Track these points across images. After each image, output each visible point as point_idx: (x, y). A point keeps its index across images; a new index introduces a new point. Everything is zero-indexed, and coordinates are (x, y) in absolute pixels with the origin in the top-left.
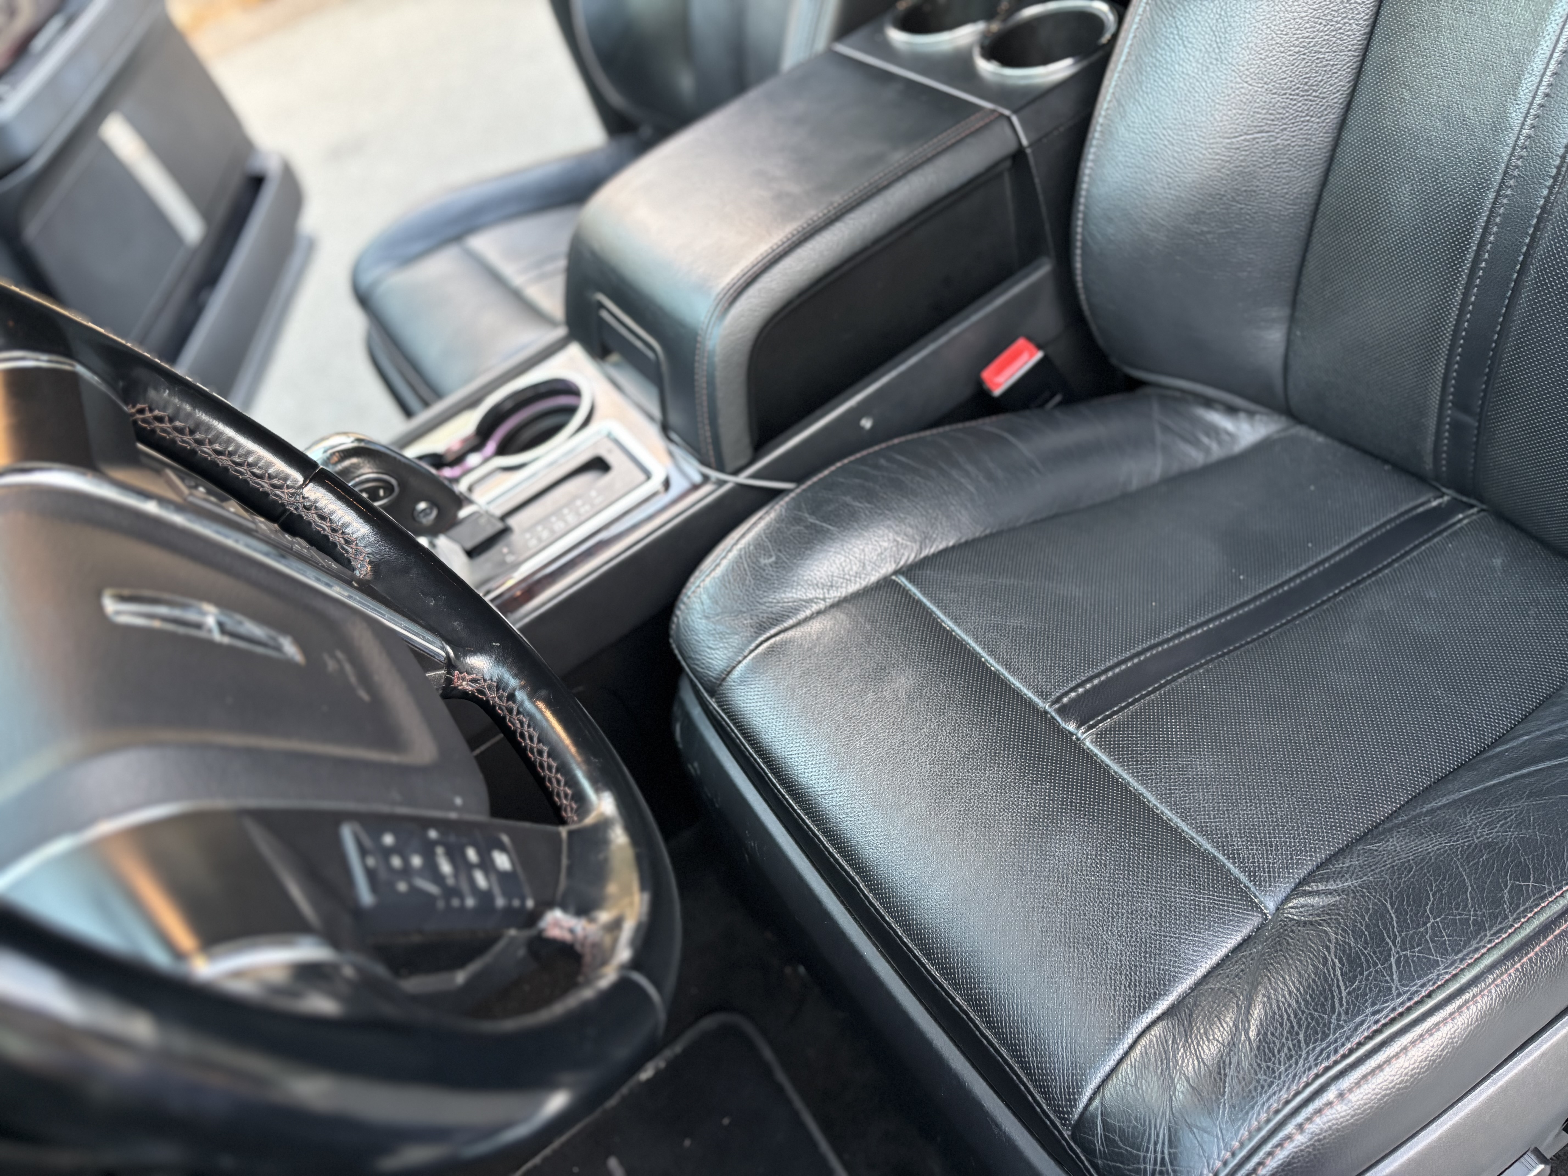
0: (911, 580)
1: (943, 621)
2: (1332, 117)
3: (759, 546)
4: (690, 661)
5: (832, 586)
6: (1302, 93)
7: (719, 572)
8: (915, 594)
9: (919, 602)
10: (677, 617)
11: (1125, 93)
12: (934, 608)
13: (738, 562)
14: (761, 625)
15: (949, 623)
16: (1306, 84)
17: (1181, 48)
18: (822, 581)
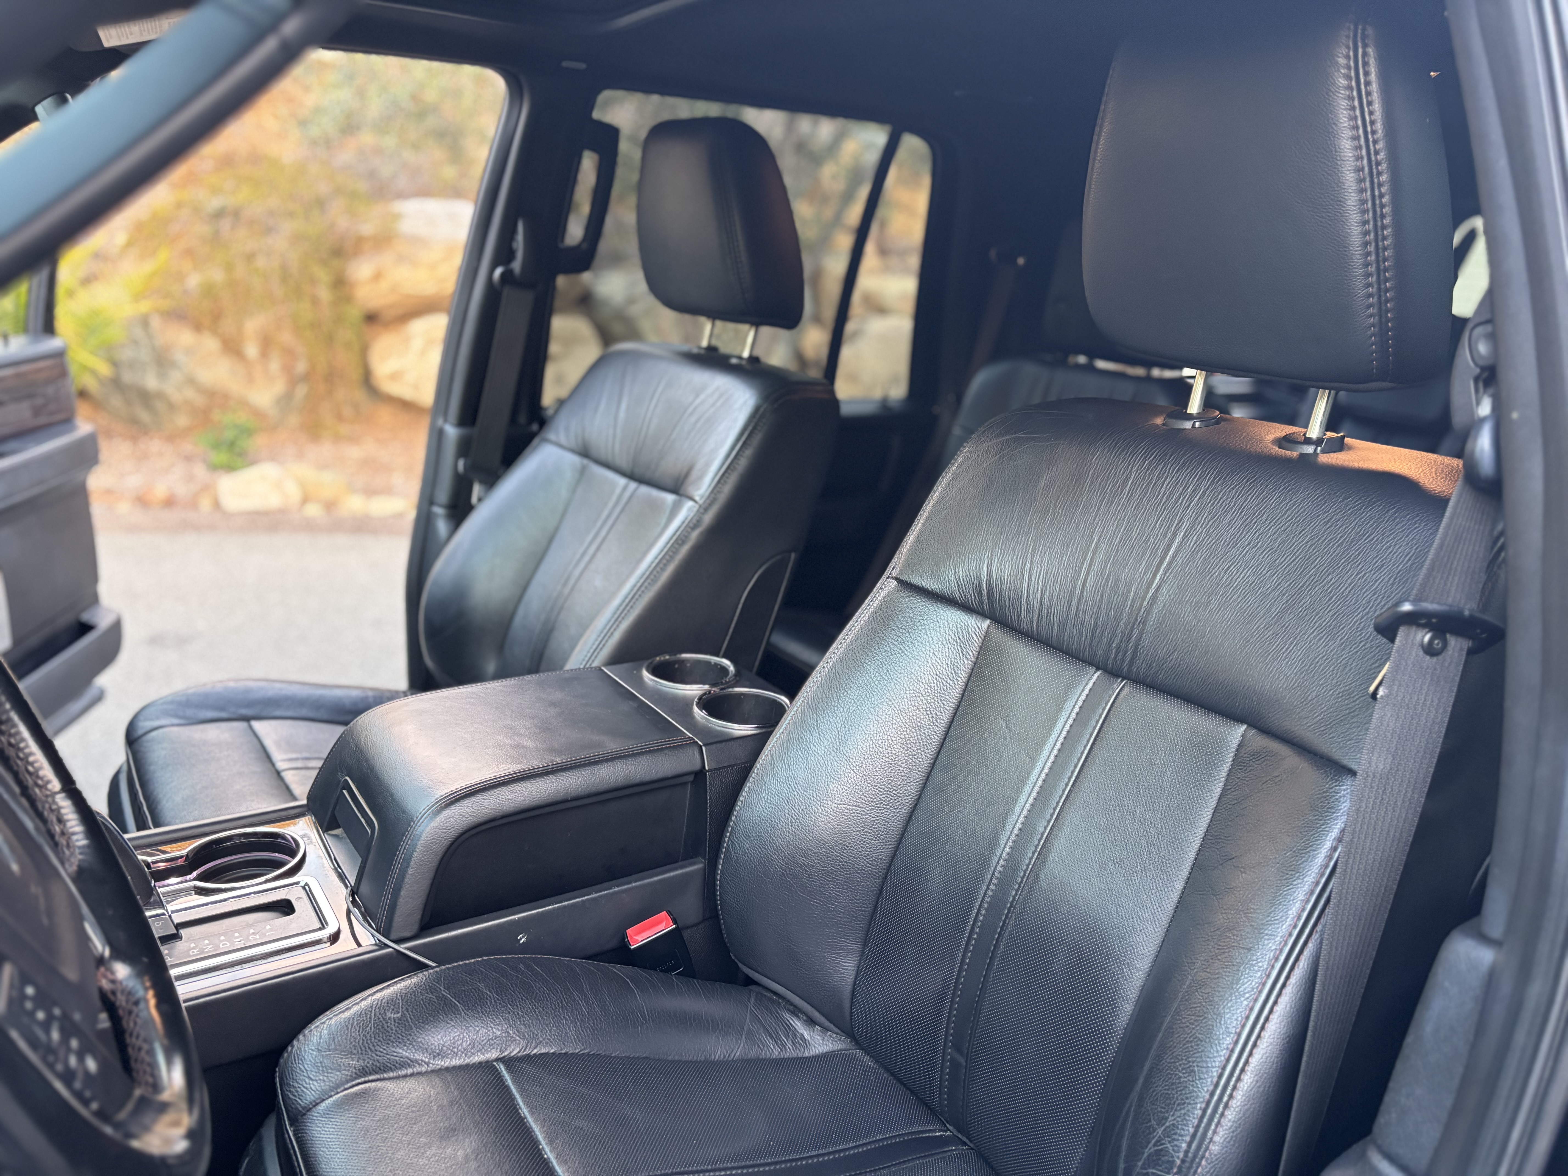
0: (508, 1068)
1: (520, 1108)
2: (905, 811)
3: (392, 1002)
4: (286, 1088)
5: (438, 1054)
6: (886, 789)
7: (347, 1014)
8: (506, 1081)
9: (507, 1088)
10: (293, 1047)
11: (777, 752)
12: (518, 1096)
13: (366, 1012)
14: (363, 1069)
15: (525, 1111)
16: (889, 784)
17: (817, 735)
18: (433, 1047)
